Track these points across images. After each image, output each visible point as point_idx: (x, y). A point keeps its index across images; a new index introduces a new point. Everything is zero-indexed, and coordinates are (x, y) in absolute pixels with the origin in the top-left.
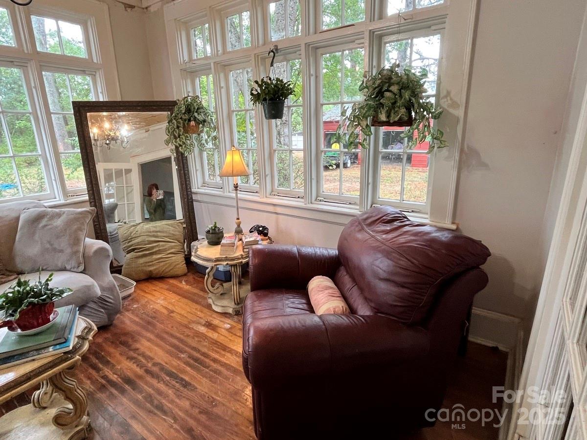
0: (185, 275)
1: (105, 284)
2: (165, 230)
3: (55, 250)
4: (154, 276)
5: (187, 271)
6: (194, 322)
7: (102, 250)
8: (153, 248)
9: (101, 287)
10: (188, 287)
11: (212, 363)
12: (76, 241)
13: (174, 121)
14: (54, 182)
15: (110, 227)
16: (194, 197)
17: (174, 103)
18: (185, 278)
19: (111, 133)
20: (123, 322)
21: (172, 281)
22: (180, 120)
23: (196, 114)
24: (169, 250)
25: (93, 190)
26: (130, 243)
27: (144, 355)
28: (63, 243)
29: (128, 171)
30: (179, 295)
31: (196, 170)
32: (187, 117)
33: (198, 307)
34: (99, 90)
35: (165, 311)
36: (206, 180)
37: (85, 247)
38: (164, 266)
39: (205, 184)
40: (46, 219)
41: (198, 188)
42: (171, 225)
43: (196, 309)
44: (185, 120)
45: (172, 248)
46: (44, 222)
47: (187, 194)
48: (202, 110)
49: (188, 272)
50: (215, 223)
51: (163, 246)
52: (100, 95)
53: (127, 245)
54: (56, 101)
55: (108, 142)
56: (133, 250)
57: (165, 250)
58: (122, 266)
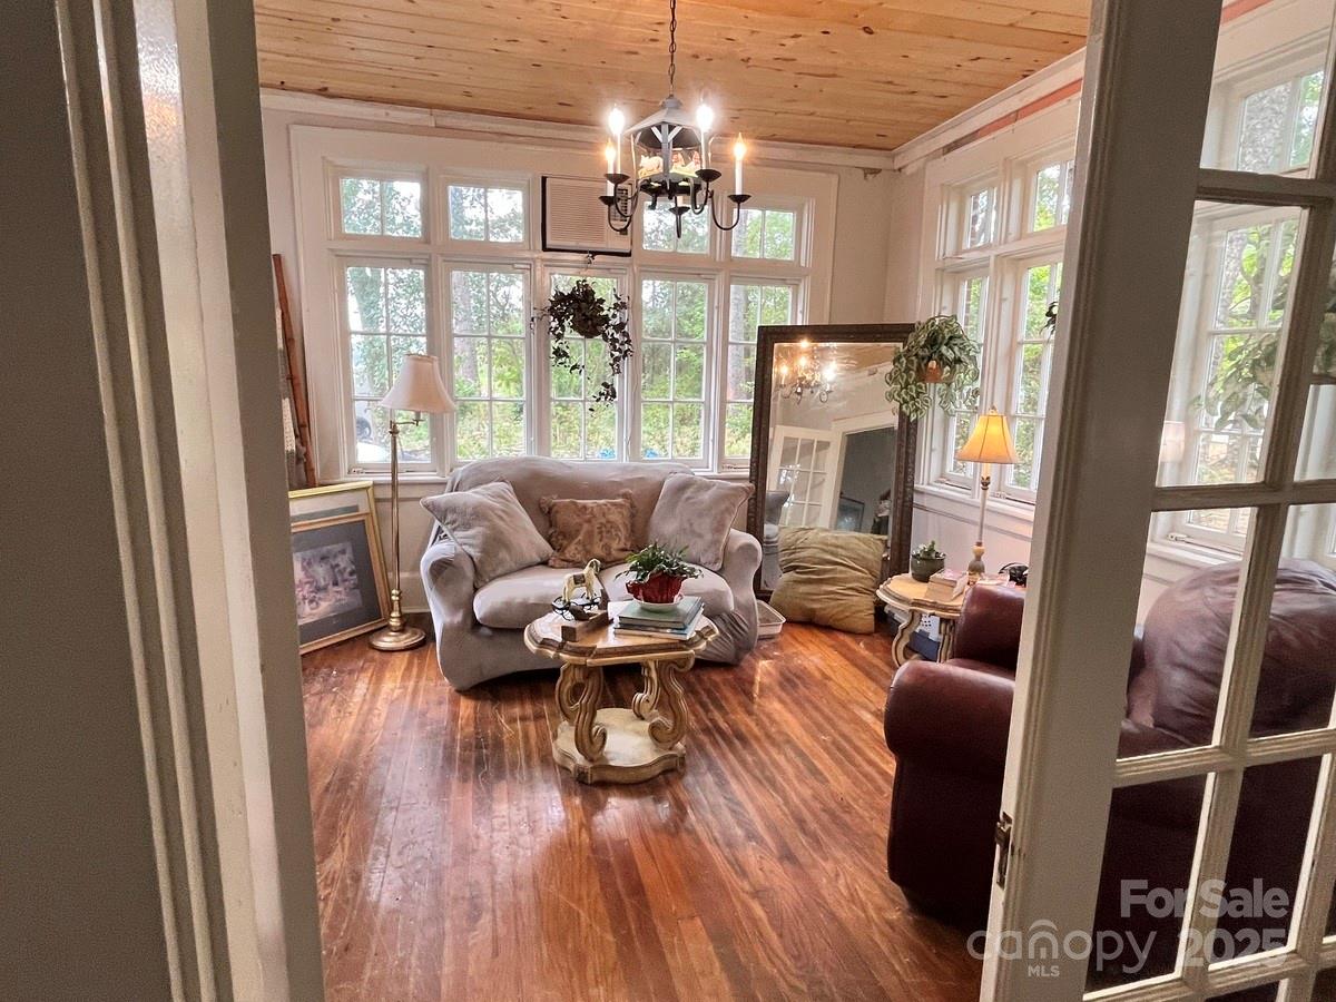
0: (868, 634)
1: (742, 600)
2: (851, 546)
3: (693, 532)
4: (815, 620)
5: (873, 629)
6: (857, 703)
7: (750, 547)
8: (825, 571)
9: (736, 602)
10: (867, 652)
11: (864, 764)
12: (719, 528)
13: (903, 359)
14: (711, 443)
15: (768, 529)
16: (917, 499)
17: (910, 328)
18: (866, 639)
19: (807, 376)
20: (753, 669)
21: (843, 637)
22: (914, 358)
23: (944, 349)
24: (850, 582)
25: (758, 462)
26: (793, 556)
27: (769, 716)
28: (705, 526)
29: (824, 446)
30: (848, 659)
31: (931, 450)
32: (927, 352)
33: (873, 686)
34: (800, 308)
35: (817, 674)
36: (948, 471)
37: (728, 538)
38: (834, 607)
39: (943, 477)
40: (691, 490)
41: (929, 484)
42: (864, 541)
43: (869, 688)
44: (923, 359)
45: (858, 579)
46: (688, 493)
47: (905, 491)
48: (958, 341)
49: (876, 632)
50: (933, 543)
51: (841, 572)
52: (800, 316)
53: (786, 558)
54: (741, 315)
55: (799, 390)
56: (794, 568)
57: (845, 581)
58: (771, 592)
